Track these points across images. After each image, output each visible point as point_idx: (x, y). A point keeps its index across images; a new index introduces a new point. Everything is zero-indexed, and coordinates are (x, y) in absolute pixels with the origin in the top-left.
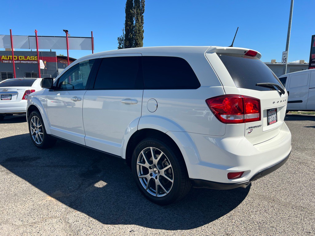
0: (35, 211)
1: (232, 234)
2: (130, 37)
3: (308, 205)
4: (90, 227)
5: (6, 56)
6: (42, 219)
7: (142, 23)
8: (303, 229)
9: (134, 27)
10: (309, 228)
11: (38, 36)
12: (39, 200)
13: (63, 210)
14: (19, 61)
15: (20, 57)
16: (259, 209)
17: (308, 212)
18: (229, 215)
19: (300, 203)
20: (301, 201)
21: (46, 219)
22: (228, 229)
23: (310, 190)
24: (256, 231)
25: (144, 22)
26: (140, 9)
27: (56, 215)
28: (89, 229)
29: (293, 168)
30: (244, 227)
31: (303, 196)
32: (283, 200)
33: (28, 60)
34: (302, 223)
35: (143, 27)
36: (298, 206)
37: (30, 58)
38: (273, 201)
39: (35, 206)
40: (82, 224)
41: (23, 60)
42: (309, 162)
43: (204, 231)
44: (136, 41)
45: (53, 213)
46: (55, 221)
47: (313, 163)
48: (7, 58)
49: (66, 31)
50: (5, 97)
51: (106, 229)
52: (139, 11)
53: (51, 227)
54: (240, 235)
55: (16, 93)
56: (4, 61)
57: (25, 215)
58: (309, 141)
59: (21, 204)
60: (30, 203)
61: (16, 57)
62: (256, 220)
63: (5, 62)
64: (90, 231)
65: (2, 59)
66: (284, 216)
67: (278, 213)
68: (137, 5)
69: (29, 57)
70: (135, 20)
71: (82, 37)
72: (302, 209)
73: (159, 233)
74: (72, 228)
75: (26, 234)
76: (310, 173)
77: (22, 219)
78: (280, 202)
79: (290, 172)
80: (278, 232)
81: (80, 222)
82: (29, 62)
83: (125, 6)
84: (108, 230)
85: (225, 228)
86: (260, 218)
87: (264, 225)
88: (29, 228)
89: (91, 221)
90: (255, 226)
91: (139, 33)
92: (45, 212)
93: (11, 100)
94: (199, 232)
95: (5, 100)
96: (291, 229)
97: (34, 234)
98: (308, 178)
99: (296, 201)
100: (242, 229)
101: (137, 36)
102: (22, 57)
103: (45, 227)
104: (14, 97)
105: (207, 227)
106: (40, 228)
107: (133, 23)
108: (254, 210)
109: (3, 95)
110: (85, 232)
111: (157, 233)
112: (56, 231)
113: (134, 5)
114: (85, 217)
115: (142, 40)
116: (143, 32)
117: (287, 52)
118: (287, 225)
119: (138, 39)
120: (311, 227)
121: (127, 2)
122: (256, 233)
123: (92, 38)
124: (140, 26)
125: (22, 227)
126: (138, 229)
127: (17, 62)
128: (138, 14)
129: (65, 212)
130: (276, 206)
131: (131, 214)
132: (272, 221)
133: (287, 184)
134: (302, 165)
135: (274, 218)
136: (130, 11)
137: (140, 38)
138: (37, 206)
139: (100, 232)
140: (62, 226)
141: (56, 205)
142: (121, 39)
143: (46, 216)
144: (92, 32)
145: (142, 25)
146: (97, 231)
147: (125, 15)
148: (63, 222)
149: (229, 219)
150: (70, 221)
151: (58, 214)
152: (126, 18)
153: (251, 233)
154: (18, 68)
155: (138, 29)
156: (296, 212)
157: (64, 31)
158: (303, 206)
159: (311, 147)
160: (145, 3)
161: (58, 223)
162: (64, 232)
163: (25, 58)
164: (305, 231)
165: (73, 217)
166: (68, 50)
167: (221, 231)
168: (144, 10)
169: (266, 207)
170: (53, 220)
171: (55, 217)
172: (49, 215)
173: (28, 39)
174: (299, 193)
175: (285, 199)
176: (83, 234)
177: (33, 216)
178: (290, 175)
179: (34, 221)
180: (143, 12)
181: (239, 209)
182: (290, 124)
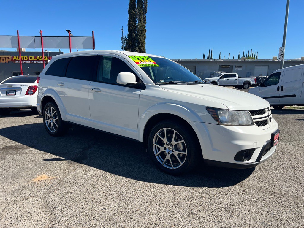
0: (19, 191)
1: (197, 214)
2: (133, 37)
3: (279, 190)
4: (66, 205)
5: (17, 57)
6: (24, 198)
7: (145, 23)
8: (268, 211)
9: (136, 27)
10: (275, 210)
11: (43, 36)
12: (25, 182)
13: (44, 190)
14: (30, 61)
15: (31, 58)
16: (229, 192)
17: (278, 196)
18: (199, 198)
19: (272, 188)
20: (274, 186)
21: (28, 197)
22: (195, 209)
23: (285, 177)
24: (221, 211)
25: (146, 22)
26: (142, 10)
27: (37, 194)
28: (65, 207)
29: (273, 157)
30: (211, 208)
31: (276, 182)
32: (255, 185)
33: (38, 60)
34: (268, 206)
35: (145, 27)
36: (269, 191)
37: (40, 59)
38: (245, 186)
39: (20, 187)
40: (59, 203)
41: (33, 60)
42: (292, 152)
43: (171, 211)
44: (138, 41)
45: (35, 193)
46: (36, 199)
47: (296, 153)
48: (18, 58)
49: (69, 31)
50: (10, 93)
51: (80, 207)
52: (142, 11)
53: (30, 205)
54: (205, 214)
55: (20, 89)
56: (15, 61)
57: (10, 194)
58: (297, 133)
59: (8, 185)
60: (16, 185)
61: (27, 57)
62: (224, 202)
63: (17, 62)
64: (65, 208)
65: (14, 59)
66: (253, 199)
67: (247, 196)
68: (139, 6)
69: (38, 57)
70: (137, 20)
71: (83, 37)
72: (272, 193)
73: (129, 211)
74: (49, 206)
75: (7, 209)
76: (290, 161)
77: (6, 198)
78: (252, 187)
79: (270, 161)
80: (242, 213)
81: (58, 200)
82: (38, 62)
83: (128, 7)
84: (81, 208)
85: (192, 208)
86: (228, 201)
87: (230, 207)
88: (11, 205)
89: (68, 200)
90: (221, 207)
91: (141, 33)
92: (28, 192)
93: (15, 96)
94: (167, 211)
95: (10, 95)
96: (256, 210)
97: (14, 210)
98: (286, 166)
99: (268, 186)
100: (209, 209)
101: (139, 36)
102: (32, 57)
103: (25, 205)
104: (18, 93)
105: (175, 207)
106: (21, 205)
107: (135, 24)
108: (224, 194)
109: (8, 91)
110: (60, 209)
111: (126, 211)
112: (34, 208)
113: (137, 6)
114: (63, 197)
115: (145, 39)
116: (146, 32)
117: (283, 48)
118: (254, 207)
119: (140, 39)
120: (276, 210)
121: (130, 3)
122: (221, 213)
123: (93, 37)
124: (142, 26)
125: (5, 204)
126: (109, 207)
127: (27, 62)
128: (140, 14)
129: (46, 192)
130: (247, 190)
131: (106, 195)
132: (239, 203)
133: (263, 171)
134: (284, 154)
135: (242, 201)
136: (132, 12)
137: (142, 37)
138: (22, 187)
139: (74, 210)
140: (40, 204)
141: (39, 186)
142: (124, 39)
143: (28, 195)
144: (93, 31)
145: (144, 25)
146: (72, 209)
147: (128, 16)
148: (43, 201)
149: (198, 201)
150: (49, 200)
151: (39, 194)
152: (129, 19)
153: (216, 213)
154: (29, 68)
155: (140, 29)
156: (265, 195)
157: (67, 31)
158: (273, 190)
159: (297, 138)
160: (147, 4)
161: (37, 202)
162: (41, 209)
163: (35, 59)
164: (270, 212)
165: (53, 196)
166: (71, 49)
167: (187, 210)
168: (146, 11)
169: (237, 191)
170: (34, 199)
171: (36, 196)
172: (31, 195)
173: (33, 39)
174: (273, 179)
175: (258, 184)
176: (58, 211)
177: (16, 195)
178: (269, 163)
179: (17, 199)
180: (146, 13)
181: (210, 192)
182: (282, 117)
